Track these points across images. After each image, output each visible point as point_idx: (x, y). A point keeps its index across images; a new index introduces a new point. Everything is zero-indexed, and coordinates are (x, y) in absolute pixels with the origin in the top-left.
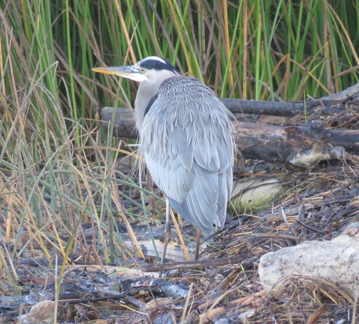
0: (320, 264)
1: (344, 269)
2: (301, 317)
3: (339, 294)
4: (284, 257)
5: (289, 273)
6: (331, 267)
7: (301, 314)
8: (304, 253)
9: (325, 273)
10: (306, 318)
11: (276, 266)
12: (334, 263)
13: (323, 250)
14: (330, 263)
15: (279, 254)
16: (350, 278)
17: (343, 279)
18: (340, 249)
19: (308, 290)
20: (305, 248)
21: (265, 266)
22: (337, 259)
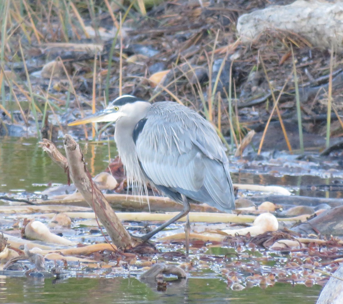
0: (285, 20)
1: (304, 23)
2: (276, 57)
3: (301, 41)
4: (257, 17)
5: (262, 28)
6: (294, 22)
7: (276, 55)
8: (272, 14)
9: (290, 26)
10: (280, 57)
11: (251, 23)
12: (296, 19)
13: (286, 11)
14: (293, 20)
15: (252, 15)
16: (309, 29)
17: (303, 30)
18: (300, 10)
19: (279, 38)
20: (272, 11)
21: (242, 24)
22: (298, 16)
